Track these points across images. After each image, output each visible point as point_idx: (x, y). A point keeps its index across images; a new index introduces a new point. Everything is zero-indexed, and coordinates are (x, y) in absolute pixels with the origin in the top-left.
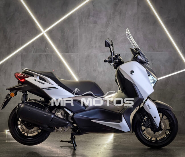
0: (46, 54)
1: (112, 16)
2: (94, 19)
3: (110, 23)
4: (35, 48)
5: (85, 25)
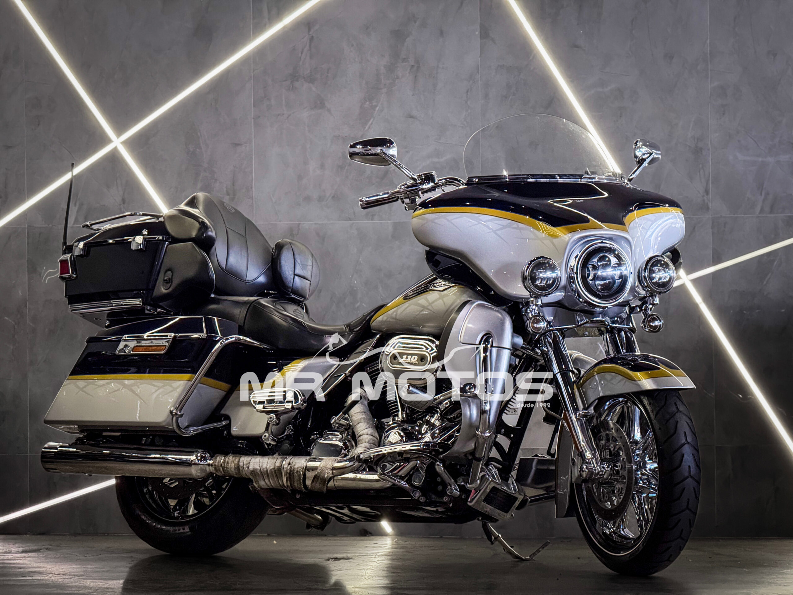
1: (382, 80)
2: (314, 89)
3: (376, 106)
4: (82, 204)
5: (279, 115)
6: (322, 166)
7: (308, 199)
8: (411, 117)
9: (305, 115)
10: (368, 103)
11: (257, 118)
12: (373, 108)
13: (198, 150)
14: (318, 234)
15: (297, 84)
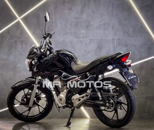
0: (21, 40)
1: (87, 3)
2: (69, 5)
3: (85, 10)
4: (10, 35)
5: (60, 12)
6: (71, 25)
7: (68, 33)
8: (94, 12)
9: (67, 12)
10: (83, 9)
11: (55, 13)
12: (84, 10)
13: (40, 21)
14: (70, 42)
15: (65, 4)
